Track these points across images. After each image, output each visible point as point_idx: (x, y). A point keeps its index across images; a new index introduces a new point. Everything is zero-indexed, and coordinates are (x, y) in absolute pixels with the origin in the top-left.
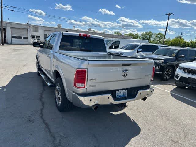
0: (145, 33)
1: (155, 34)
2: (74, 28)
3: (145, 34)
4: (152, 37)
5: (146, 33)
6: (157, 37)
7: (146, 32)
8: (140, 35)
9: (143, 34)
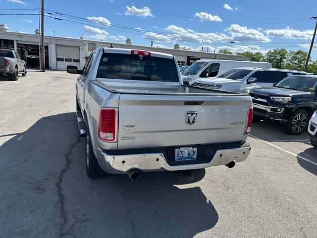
0: (272, 51)
1: (291, 53)
2: (152, 45)
3: (273, 53)
4: (286, 58)
5: (276, 51)
6: (294, 57)
7: (276, 49)
8: (264, 55)
9: (269, 53)
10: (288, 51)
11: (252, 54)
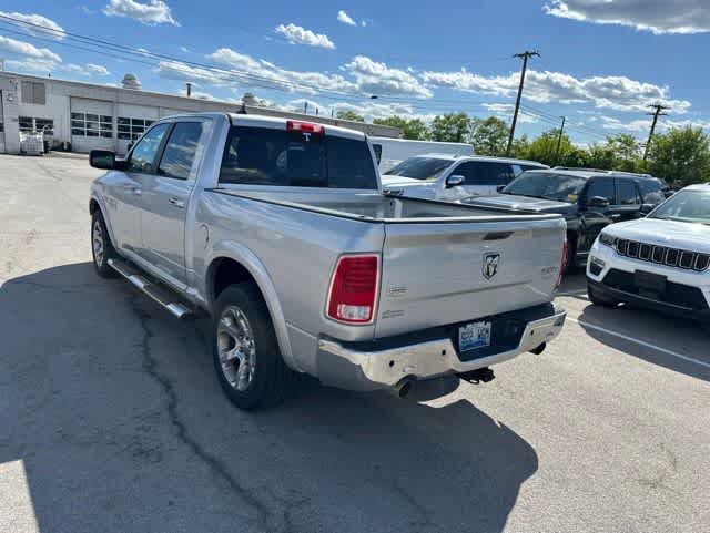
0: (442, 118)
1: (478, 121)
2: (189, 93)
3: (444, 122)
4: (468, 132)
5: (448, 118)
6: (483, 131)
7: (448, 113)
8: (428, 125)
9: (436, 121)
10: (470, 116)
11: (404, 122)
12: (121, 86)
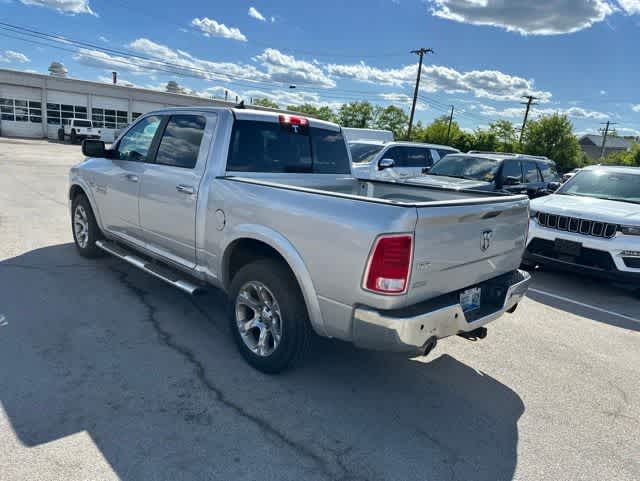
0: (348, 106)
1: (380, 109)
2: (115, 81)
3: (350, 110)
4: (371, 119)
5: (354, 106)
6: (384, 118)
7: (354, 102)
8: (336, 112)
9: (343, 109)
10: (373, 104)
11: (315, 109)
12: (48, 73)
